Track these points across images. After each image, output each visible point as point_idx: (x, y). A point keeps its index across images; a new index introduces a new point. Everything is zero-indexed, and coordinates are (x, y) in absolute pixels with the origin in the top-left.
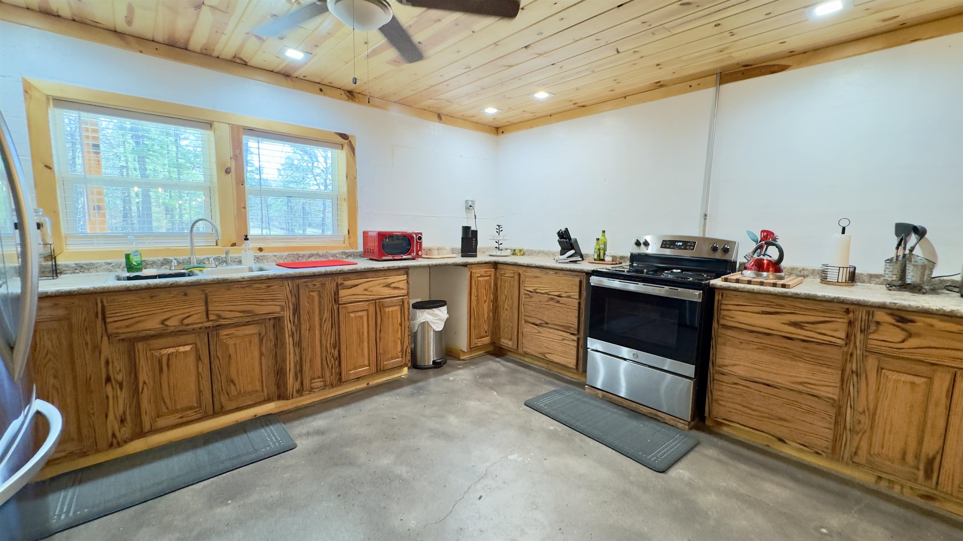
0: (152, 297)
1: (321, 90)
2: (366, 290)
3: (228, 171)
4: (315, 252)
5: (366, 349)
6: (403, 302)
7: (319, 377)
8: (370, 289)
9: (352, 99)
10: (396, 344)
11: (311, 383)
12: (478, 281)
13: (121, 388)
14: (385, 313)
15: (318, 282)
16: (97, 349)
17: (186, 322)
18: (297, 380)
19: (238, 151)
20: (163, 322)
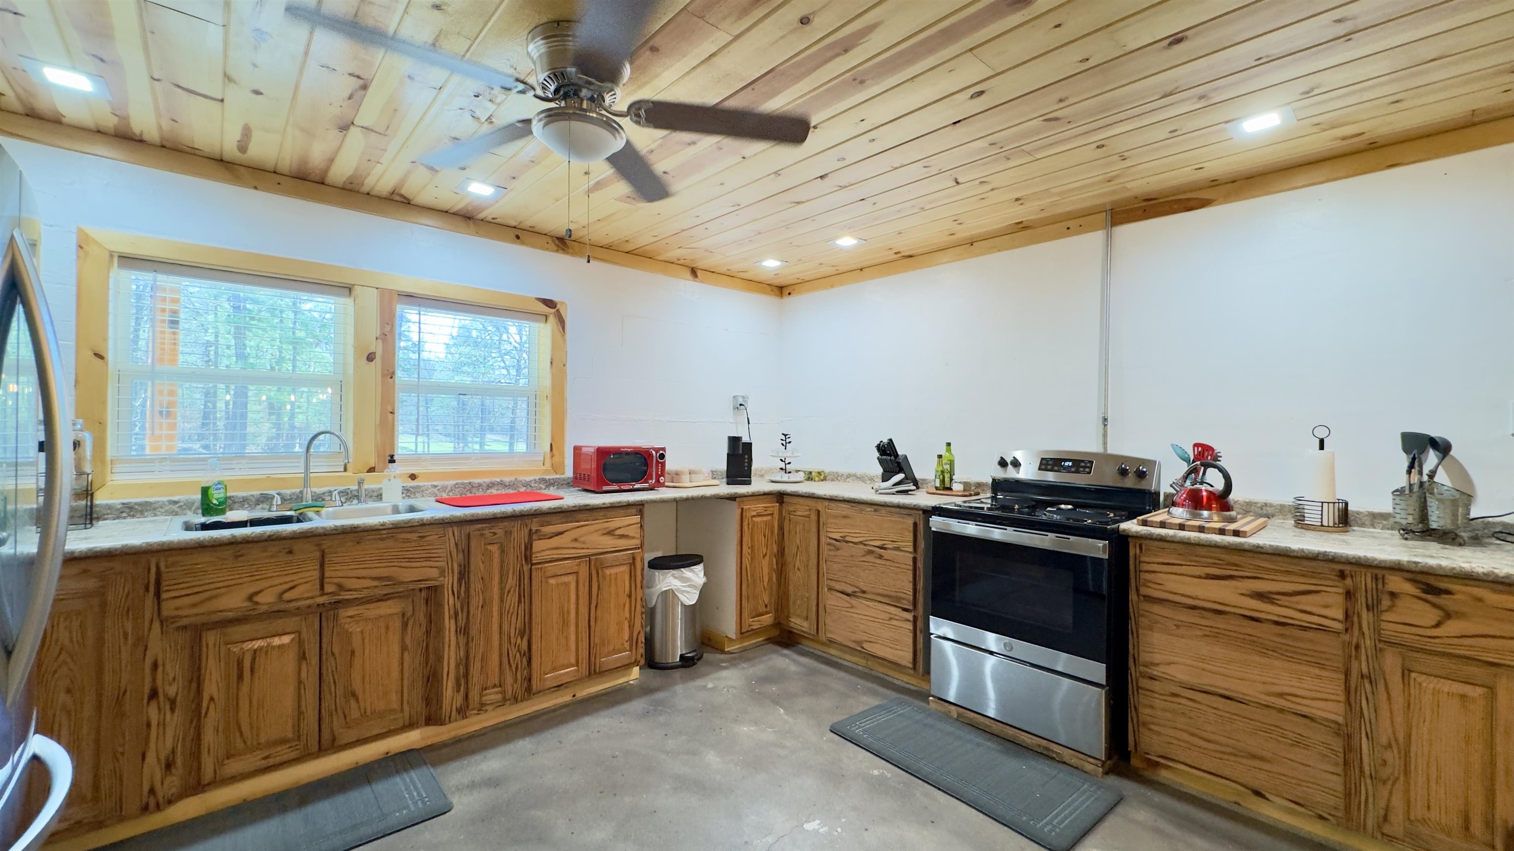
0: (237, 557)
1: (518, 237)
2: (576, 540)
3: (370, 358)
4: (498, 480)
5: (573, 638)
6: (634, 559)
7: (495, 686)
8: (582, 539)
9: (563, 250)
10: (620, 630)
11: (481, 696)
12: (754, 523)
13: (172, 710)
14: (604, 577)
15: (499, 530)
16: (142, 643)
17: (287, 596)
18: (458, 691)
19: (388, 328)
20: (250, 598)
